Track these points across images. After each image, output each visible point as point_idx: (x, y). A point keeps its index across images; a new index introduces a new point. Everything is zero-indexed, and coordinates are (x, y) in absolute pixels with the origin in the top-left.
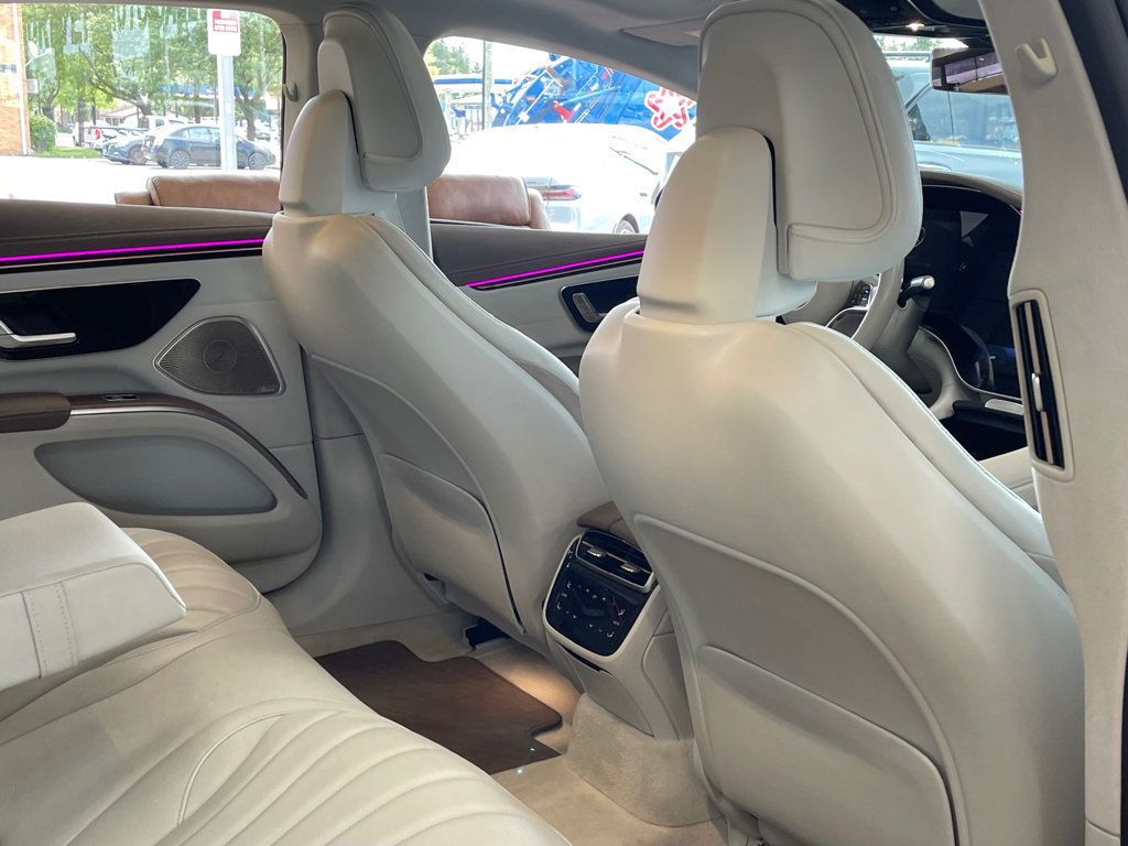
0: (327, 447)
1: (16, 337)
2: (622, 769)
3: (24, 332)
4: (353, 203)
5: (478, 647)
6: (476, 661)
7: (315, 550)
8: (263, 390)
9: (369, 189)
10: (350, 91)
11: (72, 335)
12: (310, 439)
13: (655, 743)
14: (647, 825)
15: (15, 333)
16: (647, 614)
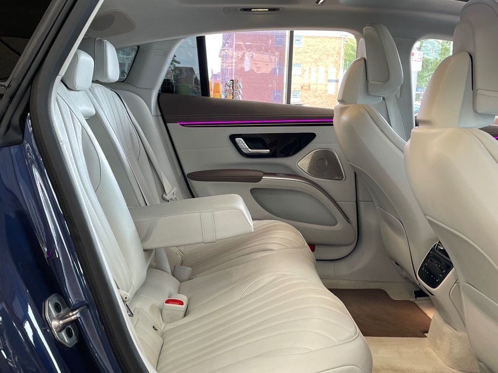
0: (362, 205)
1: (249, 149)
2: (443, 343)
3: (252, 148)
4: (362, 100)
5: (418, 298)
6: (416, 304)
7: (354, 245)
8: (337, 178)
9: (370, 95)
10: (365, 57)
11: (269, 151)
12: (355, 201)
13: (457, 332)
14: (448, 367)
15: (250, 148)
16: (453, 272)
